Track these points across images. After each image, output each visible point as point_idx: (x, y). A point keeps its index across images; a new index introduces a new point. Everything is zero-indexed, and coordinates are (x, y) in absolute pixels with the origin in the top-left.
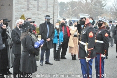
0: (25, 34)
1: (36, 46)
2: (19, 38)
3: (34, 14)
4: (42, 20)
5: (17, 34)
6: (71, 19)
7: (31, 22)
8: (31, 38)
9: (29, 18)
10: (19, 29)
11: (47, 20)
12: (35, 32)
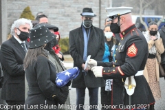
1: (59, 81)
3: (53, 6)
4: (73, 20)
5: (14, 53)
6: (141, 16)
7: (50, 28)
8: (49, 63)
10: (20, 42)
11: (84, 18)
12: (57, 48)
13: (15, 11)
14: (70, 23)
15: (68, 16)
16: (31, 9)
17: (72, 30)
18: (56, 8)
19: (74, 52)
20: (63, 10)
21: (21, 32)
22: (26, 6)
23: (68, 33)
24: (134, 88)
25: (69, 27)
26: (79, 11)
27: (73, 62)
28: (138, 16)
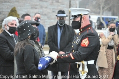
3: (34, 7)
4: (49, 18)
6: (101, 16)
9: (27, 15)
11: (59, 19)
13: (4, 10)
14: (47, 20)
15: (45, 15)
16: (16, 9)
18: (36, 9)
20: (41, 10)
22: (13, 7)
24: (86, 73)
26: (54, 12)
28: (99, 16)
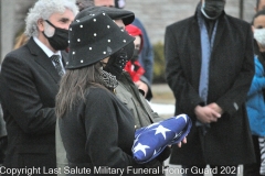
0: (80, 78)
1: (140, 148)
2: (49, 101)
5: (34, 79)
7: (117, 17)
8: (116, 105)
12: (137, 68)
17: (170, 23)
19: (176, 77)
21: (57, 30)
23: (163, 31)
25: (165, 16)
27: (174, 101)
